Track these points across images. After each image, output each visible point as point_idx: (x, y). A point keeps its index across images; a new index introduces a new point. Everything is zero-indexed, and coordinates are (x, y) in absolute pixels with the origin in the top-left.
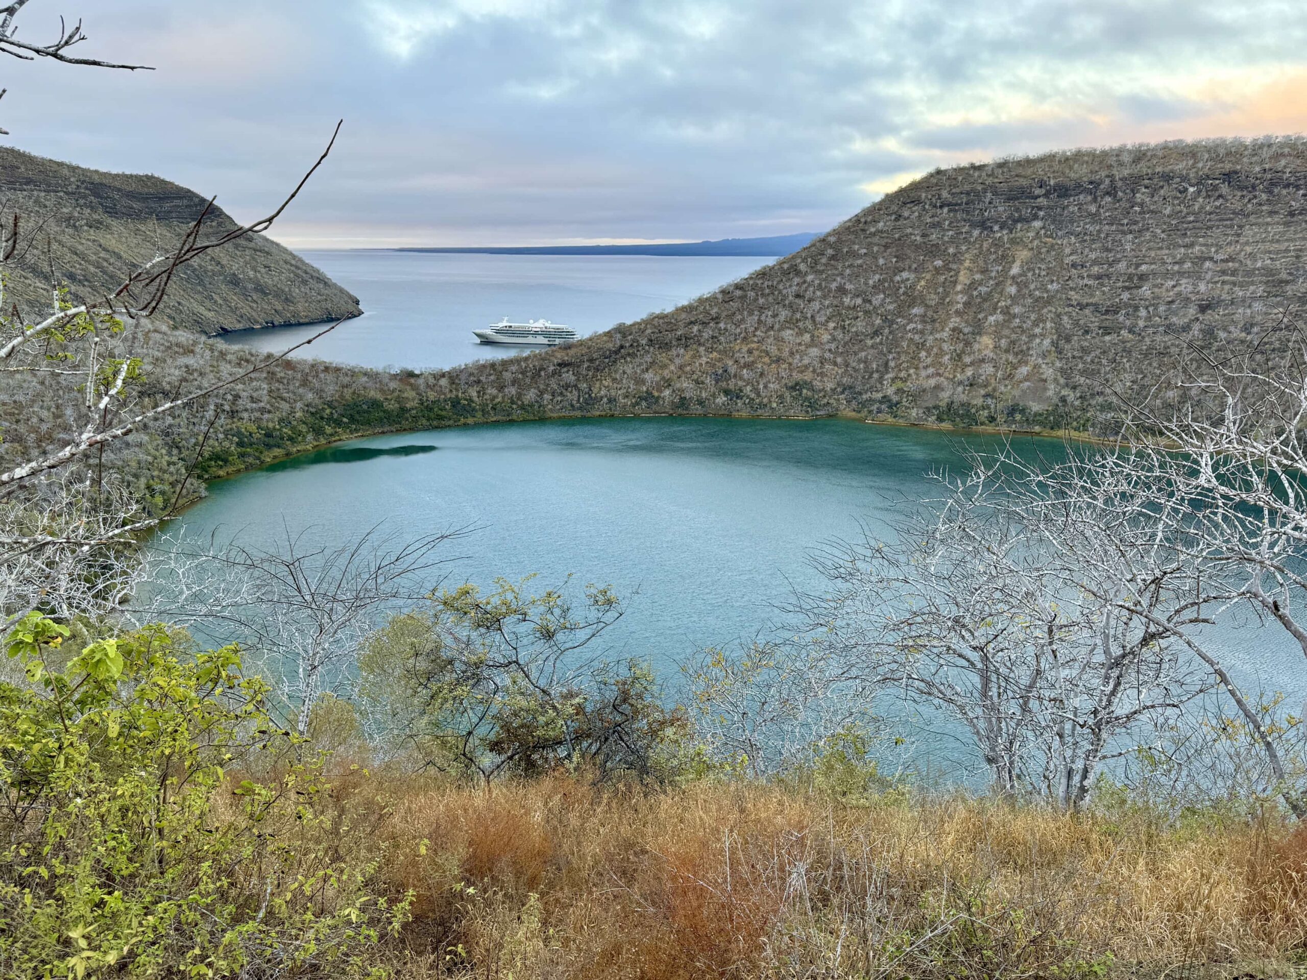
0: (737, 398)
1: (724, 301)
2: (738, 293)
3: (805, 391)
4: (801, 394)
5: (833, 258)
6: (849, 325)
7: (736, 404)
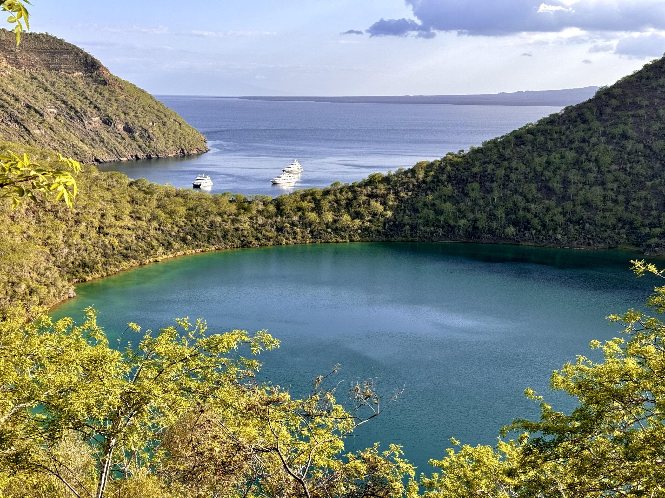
0: (525, 228)
1: (516, 145)
2: (530, 137)
3: (587, 225)
4: (583, 228)
5: (616, 108)
6: (630, 168)
7: (524, 235)
